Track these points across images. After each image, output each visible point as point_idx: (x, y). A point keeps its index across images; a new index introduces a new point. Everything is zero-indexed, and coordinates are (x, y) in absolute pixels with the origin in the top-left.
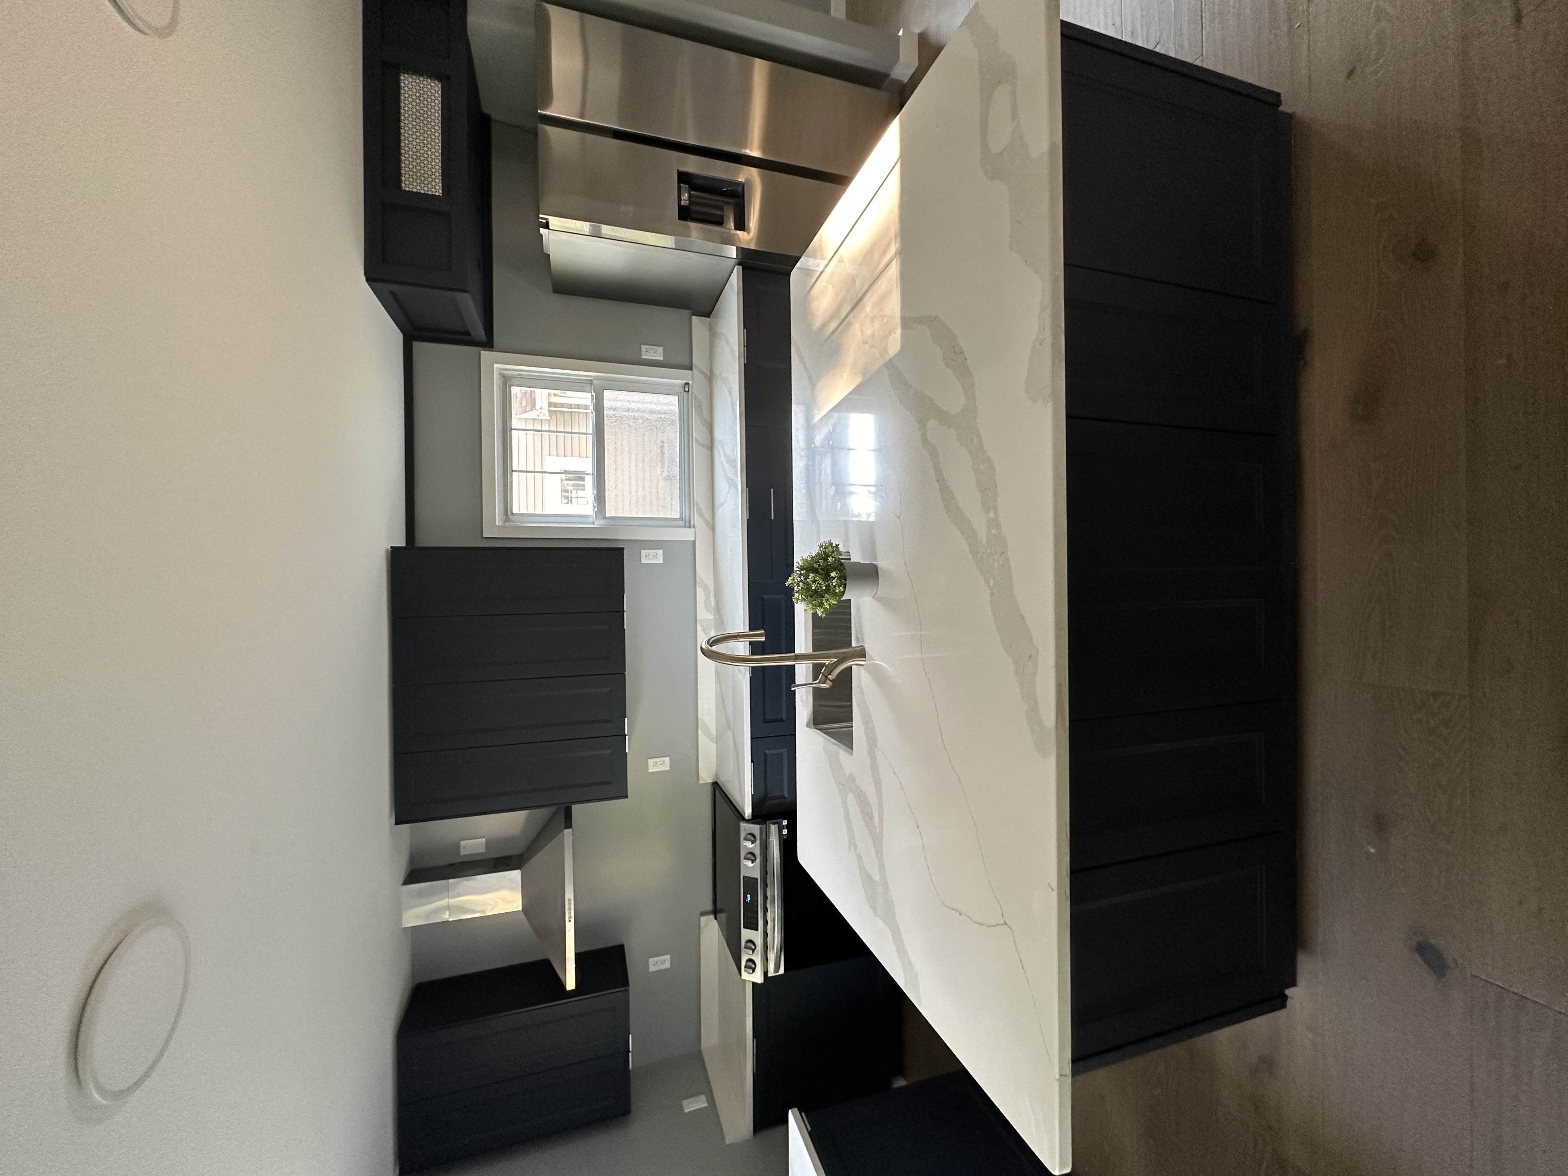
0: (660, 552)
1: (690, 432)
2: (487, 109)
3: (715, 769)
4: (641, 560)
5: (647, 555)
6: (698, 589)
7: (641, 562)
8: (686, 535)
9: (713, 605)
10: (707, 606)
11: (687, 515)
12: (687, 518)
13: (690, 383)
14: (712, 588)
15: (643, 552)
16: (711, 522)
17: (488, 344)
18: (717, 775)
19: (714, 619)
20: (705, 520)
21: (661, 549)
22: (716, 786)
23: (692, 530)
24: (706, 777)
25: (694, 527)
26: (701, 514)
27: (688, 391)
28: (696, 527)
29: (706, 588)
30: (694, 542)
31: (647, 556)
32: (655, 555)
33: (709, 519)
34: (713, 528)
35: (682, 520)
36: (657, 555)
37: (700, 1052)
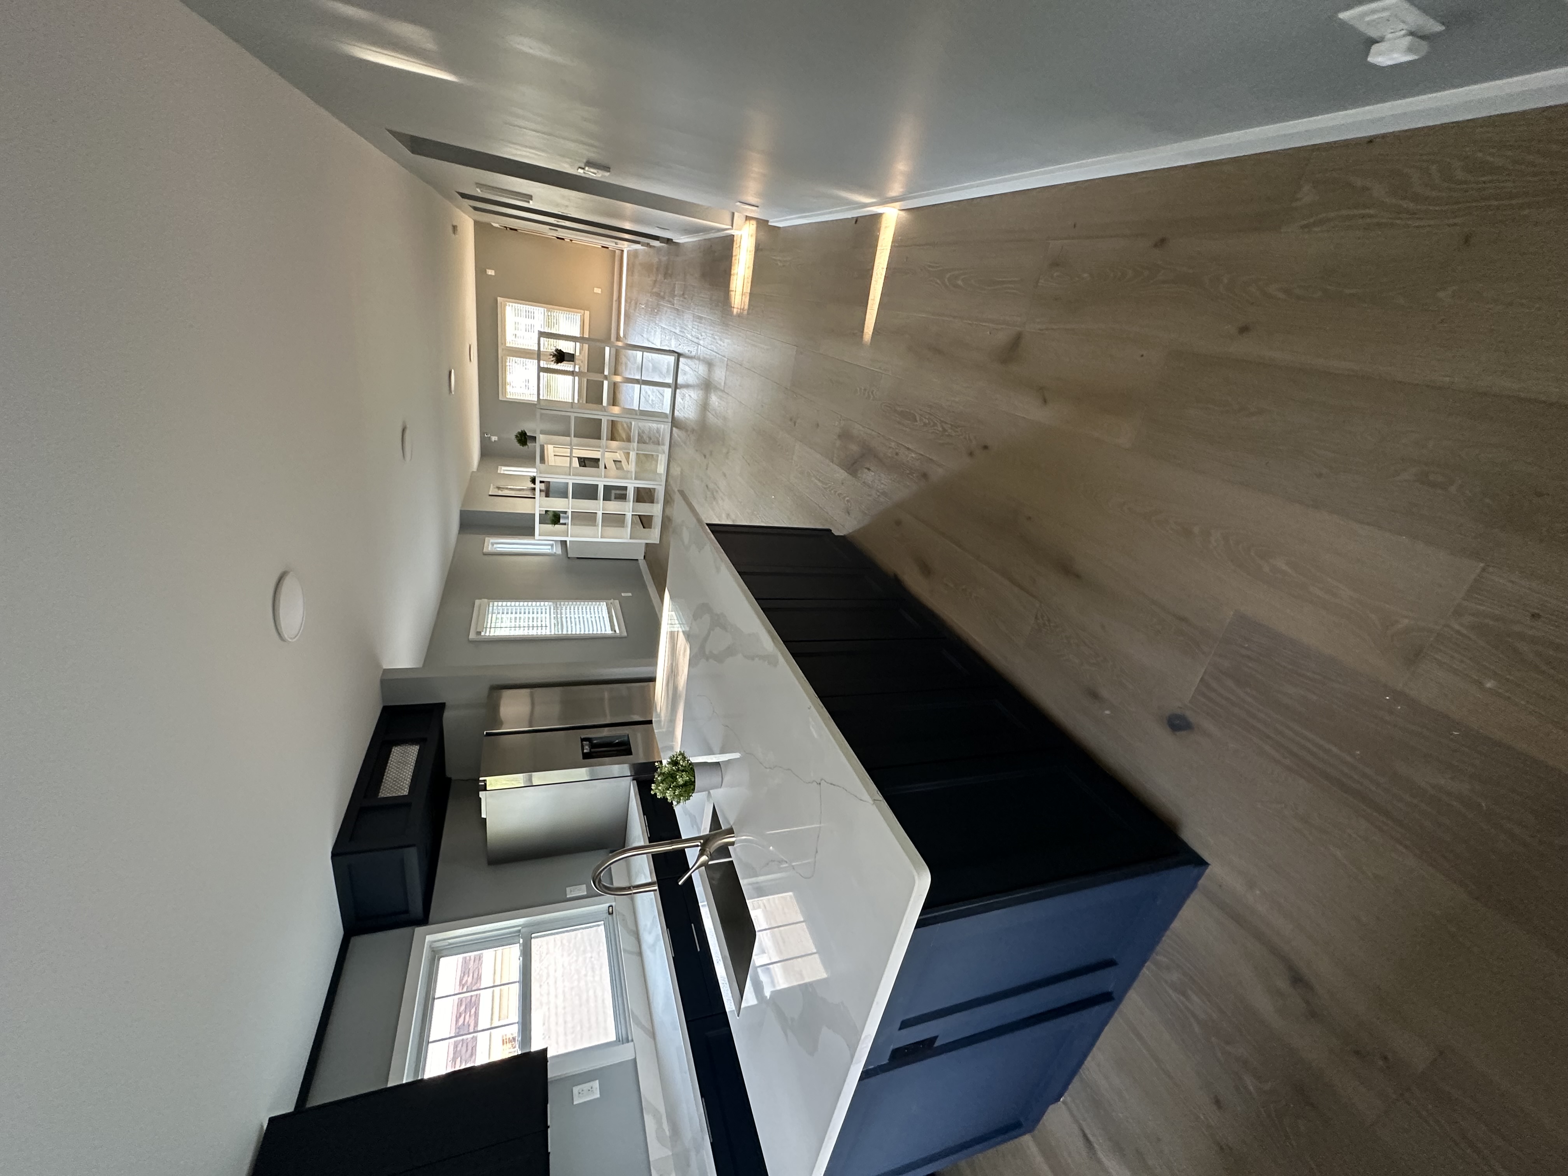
0: (596, 1083)
1: (618, 942)
2: (448, 774)
4: (573, 1099)
5: (580, 1091)
6: (646, 1118)
8: (625, 1053)
9: (668, 1133)
10: (660, 1139)
11: (624, 1033)
13: (613, 904)
14: (662, 1110)
15: (576, 1090)
16: (652, 1030)
17: (424, 920)
19: (672, 1154)
21: (597, 1079)
23: (631, 1044)
26: (638, 1023)
27: (612, 913)
29: (656, 1114)
30: (635, 1056)
31: (580, 1093)
32: (591, 1089)
33: (647, 1025)
34: (653, 1035)
35: (619, 1041)
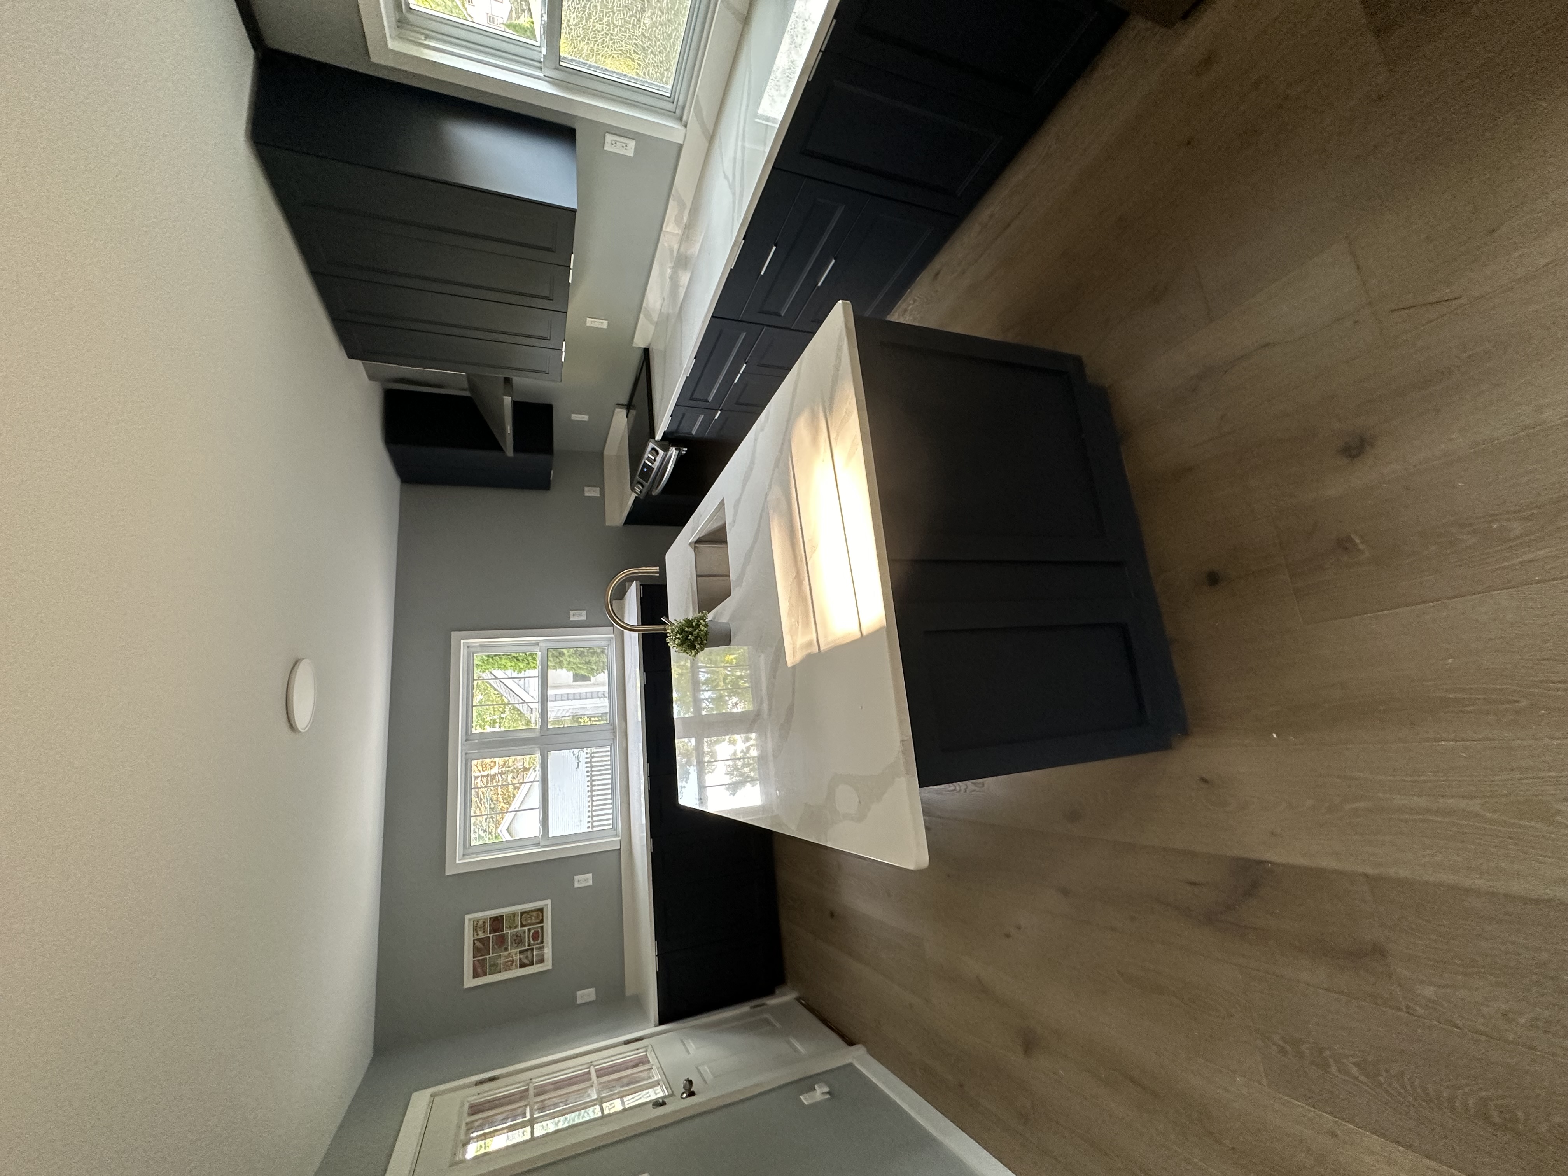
0: (632, 144)
3: (650, 340)
4: (600, 145)
5: (613, 142)
6: (671, 202)
7: (604, 147)
8: (672, 131)
12: (680, 103)
14: (689, 205)
16: (710, 136)
18: (650, 344)
20: (702, 124)
21: (633, 139)
22: (646, 352)
23: (682, 129)
24: (640, 342)
25: (686, 126)
26: (700, 115)
28: (688, 126)
29: (681, 204)
30: (681, 146)
31: (612, 144)
32: (624, 145)
33: (709, 128)
35: (673, 103)
36: (626, 146)
37: (602, 453)
